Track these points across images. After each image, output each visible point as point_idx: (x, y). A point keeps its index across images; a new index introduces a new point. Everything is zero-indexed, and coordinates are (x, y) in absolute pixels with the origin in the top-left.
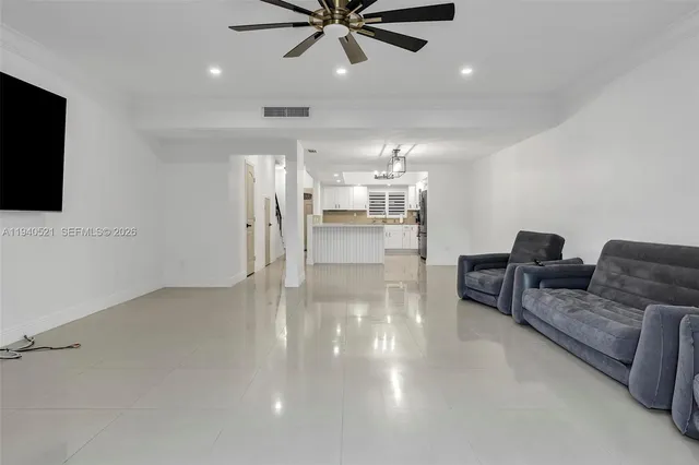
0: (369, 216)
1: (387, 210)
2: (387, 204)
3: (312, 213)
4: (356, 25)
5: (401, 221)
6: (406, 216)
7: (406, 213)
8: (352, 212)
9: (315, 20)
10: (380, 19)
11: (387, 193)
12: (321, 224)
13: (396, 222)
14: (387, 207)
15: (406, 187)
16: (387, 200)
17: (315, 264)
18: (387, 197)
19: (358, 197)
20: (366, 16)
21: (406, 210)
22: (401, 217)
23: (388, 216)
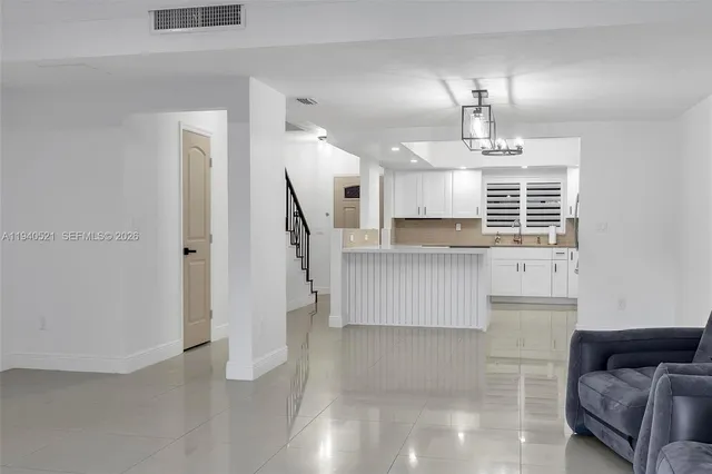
0: (486, 230)
1: (523, 218)
2: (523, 204)
3: (357, 225)
5: (552, 240)
6: (562, 230)
7: (563, 223)
8: (452, 223)
11: (523, 183)
12: (387, 246)
13: (540, 241)
14: (523, 211)
15: (563, 170)
16: (523, 199)
17: (347, 327)
18: (523, 193)
19: (462, 192)
21: (563, 218)
22: (552, 232)
23: (526, 230)
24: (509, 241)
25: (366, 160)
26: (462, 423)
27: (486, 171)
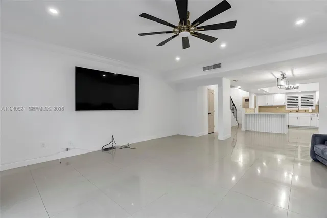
0: (287, 108)
3: (249, 108)
4: (192, 32)
5: (310, 111)
6: (314, 108)
8: (276, 107)
9: (176, 30)
10: (203, 29)
11: (299, 96)
12: (257, 112)
13: (306, 111)
14: (300, 103)
17: (246, 131)
18: (300, 98)
20: (198, 28)
21: (314, 105)
22: (310, 109)
23: (300, 108)
24: (295, 111)
25: (251, 93)
26: (279, 158)
27: (286, 93)
